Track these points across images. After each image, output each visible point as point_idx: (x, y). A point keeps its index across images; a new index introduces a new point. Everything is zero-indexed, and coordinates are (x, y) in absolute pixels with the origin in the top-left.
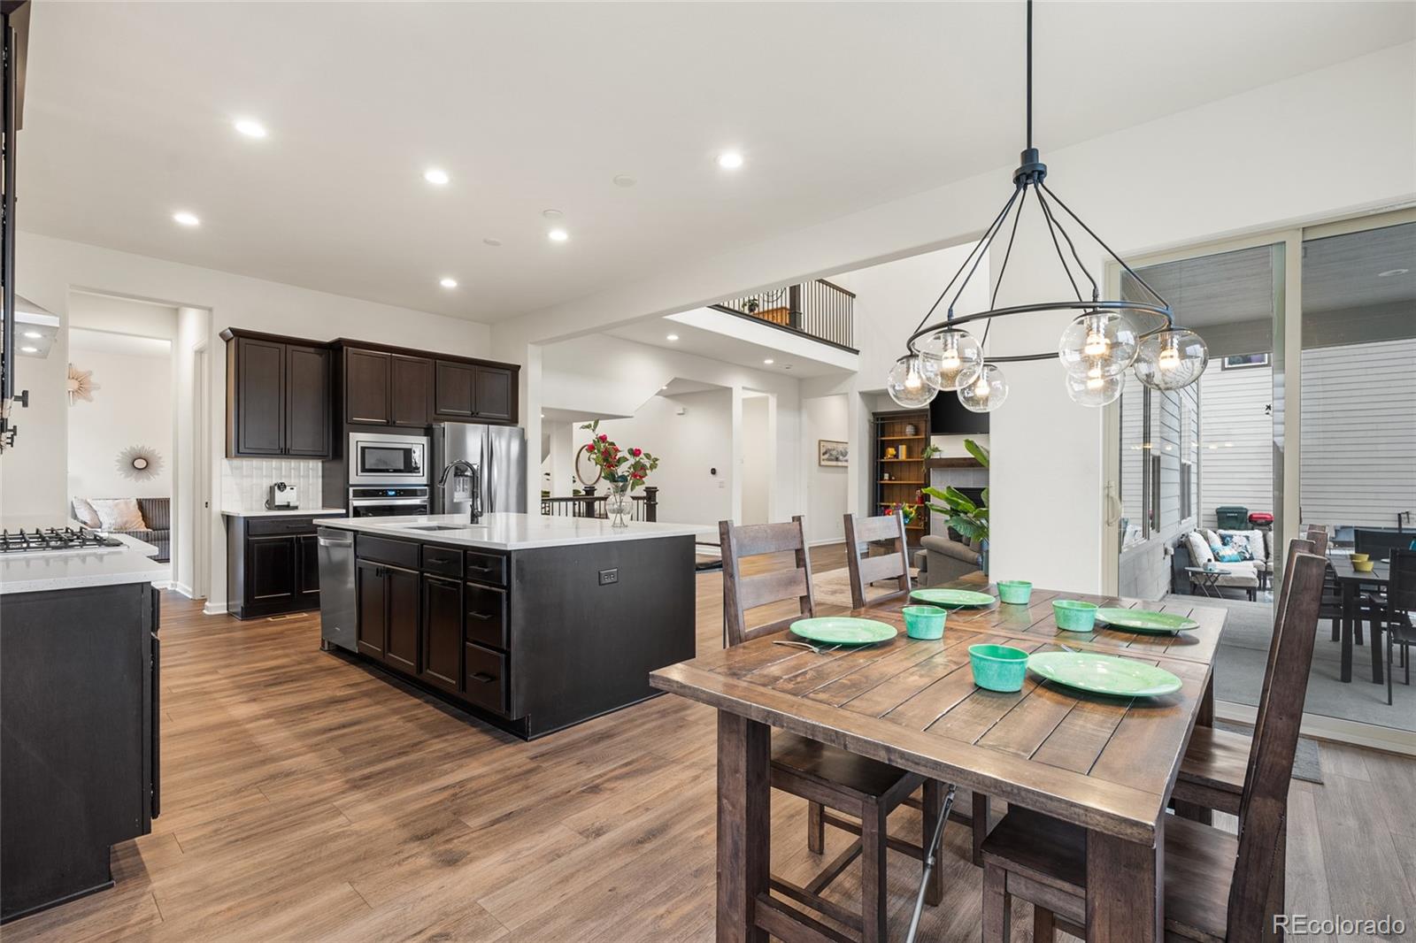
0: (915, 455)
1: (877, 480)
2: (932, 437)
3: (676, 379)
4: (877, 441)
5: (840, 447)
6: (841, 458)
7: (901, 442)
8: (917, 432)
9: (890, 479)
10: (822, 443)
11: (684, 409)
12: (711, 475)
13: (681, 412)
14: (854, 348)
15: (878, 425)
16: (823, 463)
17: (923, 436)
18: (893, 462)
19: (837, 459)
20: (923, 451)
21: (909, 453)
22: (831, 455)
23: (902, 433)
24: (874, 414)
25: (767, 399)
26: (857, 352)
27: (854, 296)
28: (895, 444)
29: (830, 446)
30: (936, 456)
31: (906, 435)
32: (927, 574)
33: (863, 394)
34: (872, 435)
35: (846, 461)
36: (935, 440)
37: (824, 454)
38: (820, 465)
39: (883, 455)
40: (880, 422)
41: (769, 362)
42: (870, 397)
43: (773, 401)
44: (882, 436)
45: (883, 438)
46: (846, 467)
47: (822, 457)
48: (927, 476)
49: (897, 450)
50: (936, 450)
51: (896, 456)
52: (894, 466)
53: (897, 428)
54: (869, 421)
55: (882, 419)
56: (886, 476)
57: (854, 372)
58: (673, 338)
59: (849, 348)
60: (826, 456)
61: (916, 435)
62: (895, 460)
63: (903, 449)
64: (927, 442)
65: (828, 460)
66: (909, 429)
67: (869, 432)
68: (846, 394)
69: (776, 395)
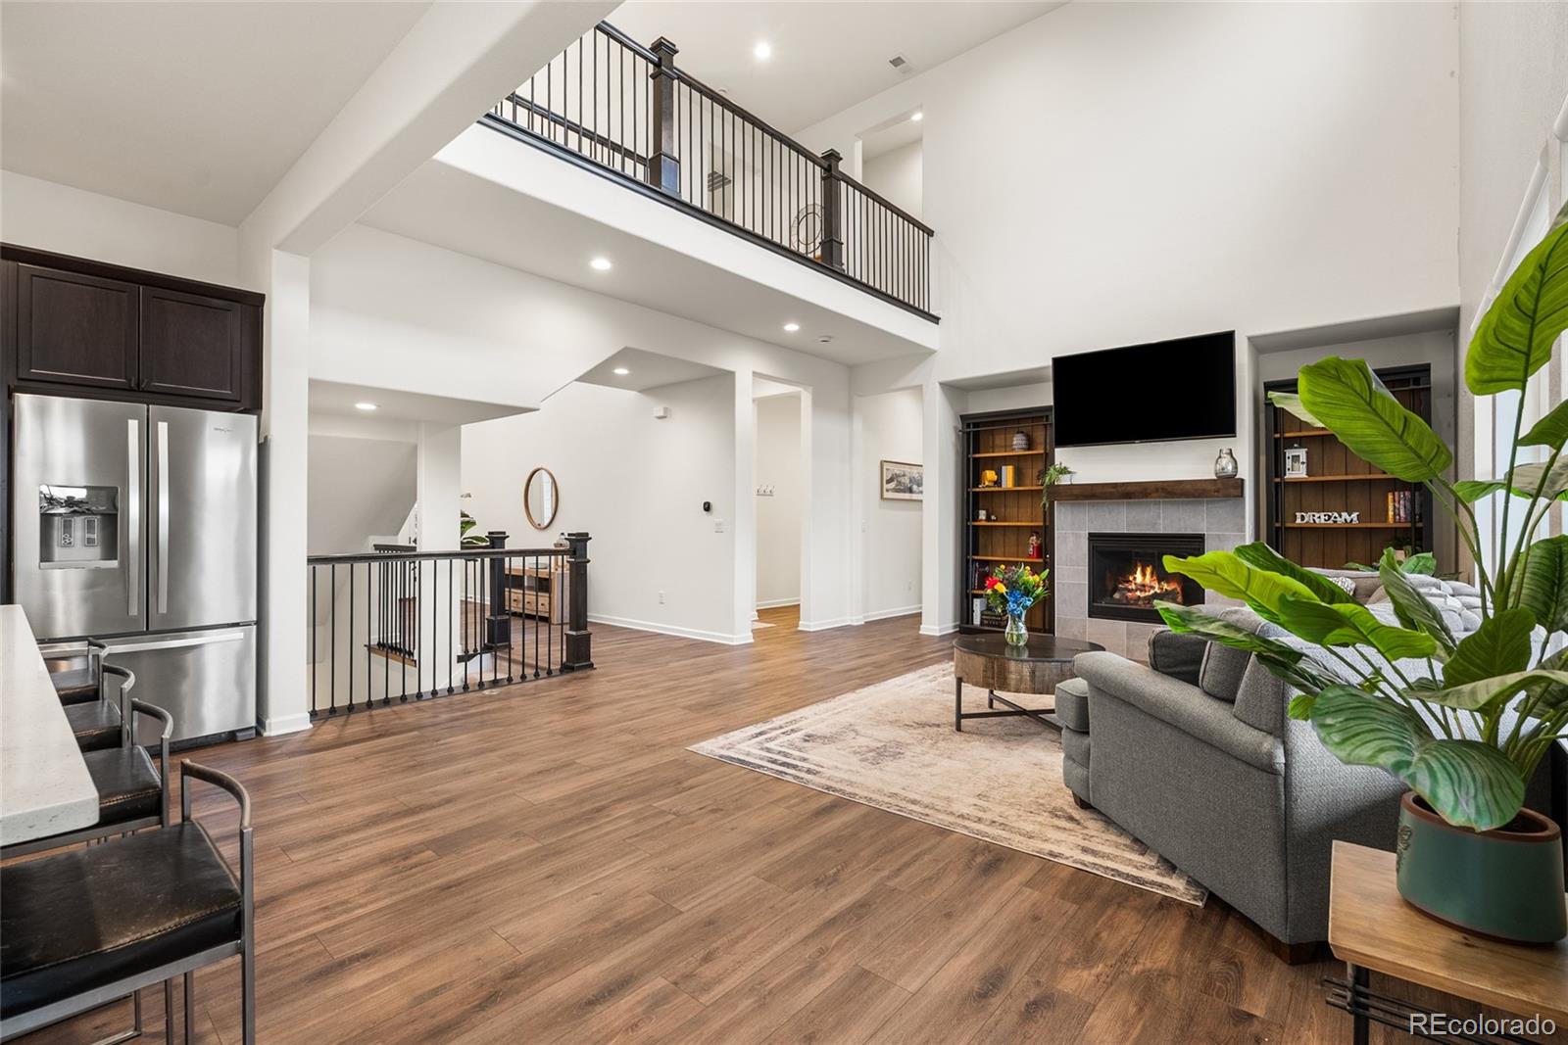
0: (1028, 481)
1: (968, 520)
2: (1056, 450)
3: (626, 348)
4: (968, 459)
5: (915, 472)
6: (915, 487)
7: (1006, 460)
8: (1030, 445)
9: (988, 519)
10: (886, 466)
11: (666, 410)
12: (705, 513)
13: (661, 414)
14: (932, 312)
15: (968, 433)
16: (887, 495)
17: (1042, 451)
18: (992, 492)
19: (911, 491)
20: (1043, 473)
21: (1019, 478)
22: (899, 483)
23: (1008, 446)
24: (963, 418)
25: (797, 398)
26: (936, 320)
27: (930, 233)
28: (996, 464)
29: (897, 470)
30: (1065, 480)
31: (1013, 450)
32: (1087, 741)
33: (945, 386)
34: (960, 450)
35: (921, 492)
36: (1063, 456)
37: (888, 482)
38: (882, 497)
39: (977, 481)
40: (972, 429)
41: (792, 327)
42: (955, 390)
43: (806, 398)
44: (974, 453)
45: (977, 456)
46: (921, 501)
47: (886, 486)
48: (1049, 516)
49: (999, 473)
50: (1064, 471)
51: (998, 483)
52: (995, 498)
53: (999, 440)
54: (955, 428)
55: (976, 425)
56: (982, 514)
57: (931, 352)
58: (601, 264)
59: (923, 312)
60: (892, 485)
61: (1029, 449)
62: (997, 489)
63: (1008, 472)
64: (1048, 458)
65: (896, 490)
66: (1018, 441)
67: (956, 446)
68: (919, 388)
69: (811, 388)
